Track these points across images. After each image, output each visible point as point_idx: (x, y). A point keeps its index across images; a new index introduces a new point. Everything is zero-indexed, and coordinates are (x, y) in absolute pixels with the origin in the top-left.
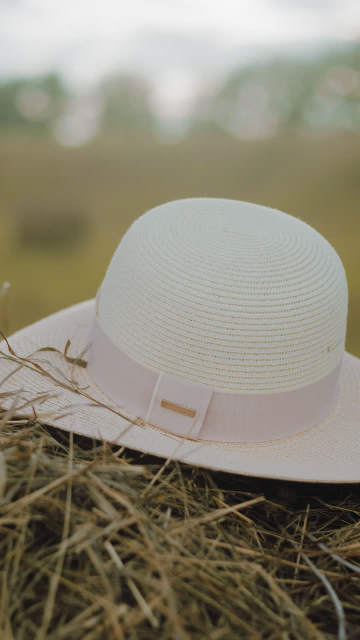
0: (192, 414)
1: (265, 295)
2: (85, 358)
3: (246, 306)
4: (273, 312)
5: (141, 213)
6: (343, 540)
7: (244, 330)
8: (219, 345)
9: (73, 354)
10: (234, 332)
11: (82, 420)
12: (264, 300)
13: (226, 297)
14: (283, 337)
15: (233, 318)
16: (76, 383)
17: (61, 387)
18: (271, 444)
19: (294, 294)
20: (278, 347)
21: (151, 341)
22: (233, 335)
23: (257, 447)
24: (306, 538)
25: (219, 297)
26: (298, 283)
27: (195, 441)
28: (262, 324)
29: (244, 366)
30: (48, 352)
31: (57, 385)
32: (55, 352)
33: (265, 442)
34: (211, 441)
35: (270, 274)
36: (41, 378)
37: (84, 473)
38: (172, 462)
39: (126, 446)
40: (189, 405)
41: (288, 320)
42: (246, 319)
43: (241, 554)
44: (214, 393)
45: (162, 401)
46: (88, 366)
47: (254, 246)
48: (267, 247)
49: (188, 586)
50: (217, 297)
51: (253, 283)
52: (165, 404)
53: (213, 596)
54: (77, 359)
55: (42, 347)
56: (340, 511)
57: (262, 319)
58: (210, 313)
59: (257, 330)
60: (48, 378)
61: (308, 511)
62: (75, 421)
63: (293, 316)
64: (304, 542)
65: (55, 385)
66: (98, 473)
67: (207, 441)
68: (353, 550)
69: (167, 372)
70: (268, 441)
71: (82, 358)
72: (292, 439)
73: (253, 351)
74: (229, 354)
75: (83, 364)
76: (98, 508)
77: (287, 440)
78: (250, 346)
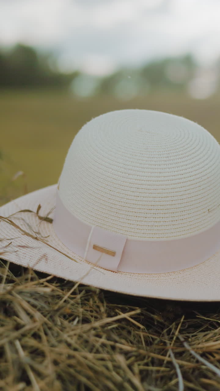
0: (113, 254)
1: (160, 173)
2: (50, 216)
3: (147, 181)
4: (166, 185)
5: (89, 120)
6: (204, 341)
7: (146, 197)
8: (129, 207)
9: (42, 213)
10: (139, 199)
11: (31, 258)
12: (159, 177)
13: (133, 175)
14: (173, 202)
15: (138, 189)
16: (38, 233)
17: (26, 236)
18: (169, 275)
19: (182, 172)
20: (170, 209)
21: (87, 205)
22: (138, 201)
23: (159, 277)
24: (178, 338)
25: (129, 175)
26: (185, 165)
27: (116, 272)
28: (158, 193)
29: (147, 222)
30: (26, 213)
31: (24, 234)
32: (32, 213)
33: (165, 273)
34: (127, 273)
35: (165, 159)
36: (14, 230)
37: (10, 293)
38: (81, 285)
39: (54, 275)
40: (111, 248)
41: (176, 190)
42: (147, 189)
43: (121, 349)
44: (127, 240)
45: (94, 245)
46: (53, 222)
47: (158, 140)
48: (166, 141)
49: (72, 371)
50: (128, 175)
51: (152, 166)
52: (95, 247)
53: (89, 378)
54: (44, 217)
55: (23, 209)
56: (210, 321)
57: (158, 189)
58: (123, 186)
59: (155, 197)
60: (18, 229)
61: (182, 320)
62: (26, 258)
63: (180, 188)
64: (175, 342)
65: (22, 234)
66: (20, 293)
67: (124, 272)
68: (208, 347)
69: (97, 226)
70: (167, 273)
71: (48, 217)
72: (185, 271)
73: (152, 211)
74: (136, 213)
75: (50, 221)
76: (18, 316)
77: (181, 272)
78: (150, 208)
